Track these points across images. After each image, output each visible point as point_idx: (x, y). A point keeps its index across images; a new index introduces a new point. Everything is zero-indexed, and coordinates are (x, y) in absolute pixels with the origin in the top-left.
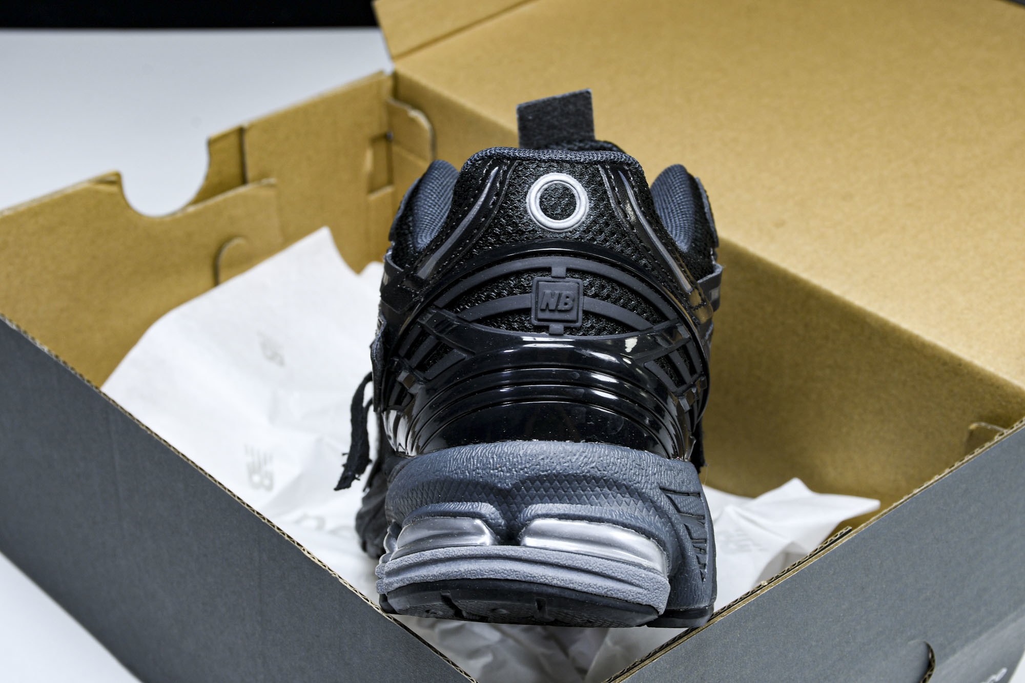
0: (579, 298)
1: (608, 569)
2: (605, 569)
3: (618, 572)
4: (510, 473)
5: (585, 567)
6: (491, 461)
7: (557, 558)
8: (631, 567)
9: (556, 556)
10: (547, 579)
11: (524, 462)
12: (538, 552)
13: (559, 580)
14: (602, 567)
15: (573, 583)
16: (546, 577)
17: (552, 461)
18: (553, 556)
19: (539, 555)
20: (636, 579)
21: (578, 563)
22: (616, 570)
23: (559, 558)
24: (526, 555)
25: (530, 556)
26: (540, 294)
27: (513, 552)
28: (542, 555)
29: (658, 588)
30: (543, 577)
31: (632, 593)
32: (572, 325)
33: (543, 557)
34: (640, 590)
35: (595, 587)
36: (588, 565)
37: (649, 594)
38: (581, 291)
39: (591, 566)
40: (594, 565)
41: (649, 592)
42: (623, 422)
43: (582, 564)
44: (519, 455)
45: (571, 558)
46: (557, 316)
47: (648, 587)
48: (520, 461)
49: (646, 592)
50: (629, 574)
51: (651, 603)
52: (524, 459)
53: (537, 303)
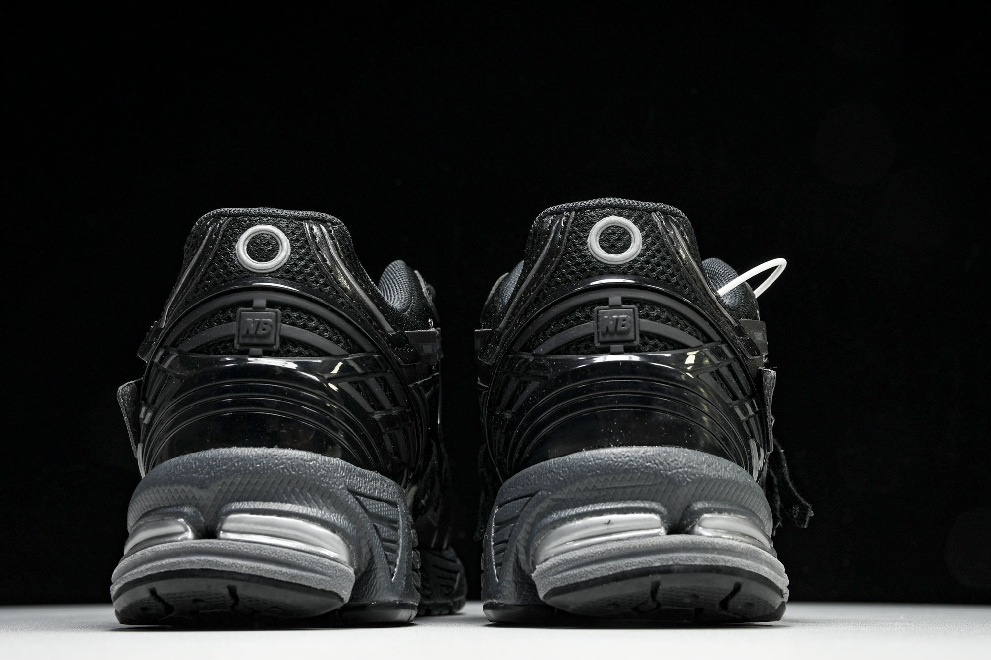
0: (277, 325)
1: (293, 557)
2: (290, 557)
3: (302, 560)
4: (208, 475)
5: (272, 555)
6: (194, 466)
7: (246, 548)
8: (315, 557)
9: (246, 546)
10: (236, 567)
11: (221, 465)
12: (230, 544)
13: (247, 568)
14: (287, 555)
15: (260, 570)
16: (236, 565)
17: (246, 463)
18: (243, 547)
19: (231, 545)
20: (319, 567)
21: (265, 552)
22: (300, 558)
23: (249, 548)
24: (218, 546)
25: (222, 547)
26: (242, 323)
27: (208, 544)
28: (233, 546)
29: (342, 576)
30: (233, 565)
31: (316, 580)
32: (270, 349)
33: (234, 547)
34: (324, 578)
35: (280, 573)
36: (274, 554)
37: (332, 581)
38: (280, 320)
39: (276, 554)
40: (280, 554)
41: (331, 579)
42: (314, 432)
43: (269, 553)
44: (218, 459)
45: (259, 548)
46: (255, 341)
47: (331, 574)
48: (218, 465)
49: (328, 579)
50: (313, 563)
51: (334, 590)
52: (221, 462)
53: (239, 330)
